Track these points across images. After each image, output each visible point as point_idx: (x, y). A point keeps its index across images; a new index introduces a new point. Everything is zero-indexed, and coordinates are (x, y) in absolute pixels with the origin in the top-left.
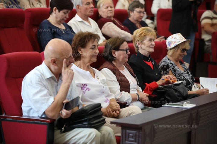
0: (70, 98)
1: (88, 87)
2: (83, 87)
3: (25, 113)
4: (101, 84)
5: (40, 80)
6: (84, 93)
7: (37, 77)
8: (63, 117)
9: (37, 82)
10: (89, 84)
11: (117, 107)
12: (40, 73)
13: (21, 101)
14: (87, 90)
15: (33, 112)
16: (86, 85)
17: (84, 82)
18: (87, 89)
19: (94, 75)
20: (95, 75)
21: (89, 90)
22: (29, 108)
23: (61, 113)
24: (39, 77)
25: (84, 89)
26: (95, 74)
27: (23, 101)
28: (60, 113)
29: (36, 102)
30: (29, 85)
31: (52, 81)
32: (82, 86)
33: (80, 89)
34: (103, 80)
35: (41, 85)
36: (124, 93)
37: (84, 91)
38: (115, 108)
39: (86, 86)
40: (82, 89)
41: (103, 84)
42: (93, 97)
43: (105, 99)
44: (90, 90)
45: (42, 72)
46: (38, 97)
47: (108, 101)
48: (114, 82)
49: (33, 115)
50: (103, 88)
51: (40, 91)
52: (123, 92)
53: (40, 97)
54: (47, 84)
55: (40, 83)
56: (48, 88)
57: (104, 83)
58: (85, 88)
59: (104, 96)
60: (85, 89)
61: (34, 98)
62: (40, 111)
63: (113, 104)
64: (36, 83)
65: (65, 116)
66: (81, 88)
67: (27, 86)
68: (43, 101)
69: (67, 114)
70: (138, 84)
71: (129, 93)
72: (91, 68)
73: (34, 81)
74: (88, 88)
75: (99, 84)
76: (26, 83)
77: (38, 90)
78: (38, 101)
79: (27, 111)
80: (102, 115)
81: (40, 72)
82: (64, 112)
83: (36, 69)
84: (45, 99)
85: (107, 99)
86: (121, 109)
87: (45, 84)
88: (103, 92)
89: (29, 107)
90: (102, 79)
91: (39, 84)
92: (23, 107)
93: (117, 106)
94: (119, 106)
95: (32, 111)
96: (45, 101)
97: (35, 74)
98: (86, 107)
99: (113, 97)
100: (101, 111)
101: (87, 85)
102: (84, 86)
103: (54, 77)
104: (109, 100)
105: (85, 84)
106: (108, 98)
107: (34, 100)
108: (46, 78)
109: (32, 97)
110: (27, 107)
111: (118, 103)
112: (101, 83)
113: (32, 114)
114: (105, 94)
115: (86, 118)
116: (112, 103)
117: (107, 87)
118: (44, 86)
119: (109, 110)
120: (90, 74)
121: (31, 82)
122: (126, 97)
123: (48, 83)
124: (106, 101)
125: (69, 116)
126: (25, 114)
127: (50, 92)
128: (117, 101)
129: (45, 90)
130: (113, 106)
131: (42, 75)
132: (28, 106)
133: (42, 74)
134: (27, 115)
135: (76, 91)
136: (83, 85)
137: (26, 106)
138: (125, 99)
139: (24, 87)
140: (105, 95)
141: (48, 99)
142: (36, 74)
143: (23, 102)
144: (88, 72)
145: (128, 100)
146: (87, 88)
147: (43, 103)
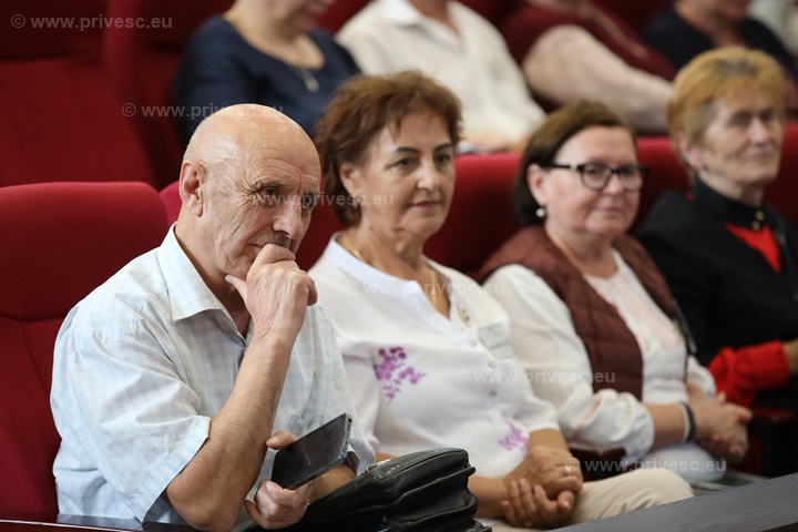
0: (310, 424)
1: (408, 362)
2: (383, 367)
3: (70, 503)
4: (480, 348)
5: (142, 330)
6: (391, 396)
7: (131, 316)
8: (265, 524)
9: (132, 340)
10: (415, 350)
11: (566, 474)
12: (143, 294)
13: (53, 443)
14: (406, 382)
15: (112, 500)
16: (400, 352)
17: (388, 337)
18: (403, 376)
19: (445, 305)
20: (449, 304)
21: (414, 381)
22: (90, 477)
23: (256, 498)
24: (141, 313)
25: (388, 377)
26: (453, 299)
27: (59, 439)
28: (250, 498)
29: (121, 443)
30: (89, 355)
31: (213, 335)
32: (380, 360)
33: (370, 373)
34: (492, 328)
35: (150, 355)
36: (609, 401)
37: (388, 383)
38: (553, 476)
39: (400, 361)
40: (379, 376)
41: (491, 348)
42: (436, 417)
43: (503, 428)
44: (422, 382)
45: (158, 286)
46: (127, 419)
47: (519, 439)
48: (560, 342)
49: (110, 515)
50: (488, 370)
51: (144, 387)
52: (608, 395)
53: (140, 419)
54: (184, 349)
55: (144, 345)
56: (187, 370)
57: (499, 345)
58: (393, 368)
59: (495, 413)
60: (395, 374)
61: (108, 425)
62: (137, 491)
63: (546, 458)
64: (124, 346)
65: (271, 519)
66: (375, 367)
67: (77, 360)
68: (156, 442)
69: (284, 506)
70: (689, 352)
71: (639, 396)
72: (431, 268)
73: (112, 336)
74: (410, 371)
75: (467, 348)
76: (73, 345)
77: (133, 379)
78: (131, 441)
79: (78, 494)
80: (472, 511)
81: (149, 289)
82: (270, 496)
83: (132, 273)
84: (165, 428)
85: (513, 428)
86: (587, 486)
87: (170, 348)
88: (493, 393)
89: (90, 470)
90: (484, 323)
91: (138, 349)
92: (62, 469)
93: (568, 469)
94: (578, 469)
95: (104, 492)
96: (166, 438)
97: (117, 295)
98: (385, 468)
99: (547, 420)
100: (469, 493)
101: (403, 356)
102: (388, 359)
103: (219, 311)
104: (525, 434)
105: (393, 351)
106: (518, 425)
107: (107, 433)
108: (178, 317)
109: (102, 420)
110: (81, 470)
111: (575, 453)
112: (482, 342)
113: (106, 510)
114: (503, 401)
115: (386, 525)
116: (542, 451)
117: (518, 367)
118: (167, 360)
119: (520, 486)
120: (424, 297)
121: (97, 338)
122: (620, 417)
123: (189, 345)
124: (506, 443)
125: (293, 519)
126: (69, 508)
127: (200, 394)
128: (568, 440)
129: (167, 383)
130: (545, 467)
131: (156, 304)
132: (87, 464)
133: (158, 297)
134: (78, 511)
135: (338, 387)
136: (382, 352)
137: (76, 466)
138: (615, 429)
139: (64, 367)
140: (504, 406)
141: (183, 428)
142: (122, 298)
143: (63, 443)
144: (413, 287)
145: (633, 435)
146: (403, 369)
147: (155, 451)
